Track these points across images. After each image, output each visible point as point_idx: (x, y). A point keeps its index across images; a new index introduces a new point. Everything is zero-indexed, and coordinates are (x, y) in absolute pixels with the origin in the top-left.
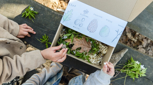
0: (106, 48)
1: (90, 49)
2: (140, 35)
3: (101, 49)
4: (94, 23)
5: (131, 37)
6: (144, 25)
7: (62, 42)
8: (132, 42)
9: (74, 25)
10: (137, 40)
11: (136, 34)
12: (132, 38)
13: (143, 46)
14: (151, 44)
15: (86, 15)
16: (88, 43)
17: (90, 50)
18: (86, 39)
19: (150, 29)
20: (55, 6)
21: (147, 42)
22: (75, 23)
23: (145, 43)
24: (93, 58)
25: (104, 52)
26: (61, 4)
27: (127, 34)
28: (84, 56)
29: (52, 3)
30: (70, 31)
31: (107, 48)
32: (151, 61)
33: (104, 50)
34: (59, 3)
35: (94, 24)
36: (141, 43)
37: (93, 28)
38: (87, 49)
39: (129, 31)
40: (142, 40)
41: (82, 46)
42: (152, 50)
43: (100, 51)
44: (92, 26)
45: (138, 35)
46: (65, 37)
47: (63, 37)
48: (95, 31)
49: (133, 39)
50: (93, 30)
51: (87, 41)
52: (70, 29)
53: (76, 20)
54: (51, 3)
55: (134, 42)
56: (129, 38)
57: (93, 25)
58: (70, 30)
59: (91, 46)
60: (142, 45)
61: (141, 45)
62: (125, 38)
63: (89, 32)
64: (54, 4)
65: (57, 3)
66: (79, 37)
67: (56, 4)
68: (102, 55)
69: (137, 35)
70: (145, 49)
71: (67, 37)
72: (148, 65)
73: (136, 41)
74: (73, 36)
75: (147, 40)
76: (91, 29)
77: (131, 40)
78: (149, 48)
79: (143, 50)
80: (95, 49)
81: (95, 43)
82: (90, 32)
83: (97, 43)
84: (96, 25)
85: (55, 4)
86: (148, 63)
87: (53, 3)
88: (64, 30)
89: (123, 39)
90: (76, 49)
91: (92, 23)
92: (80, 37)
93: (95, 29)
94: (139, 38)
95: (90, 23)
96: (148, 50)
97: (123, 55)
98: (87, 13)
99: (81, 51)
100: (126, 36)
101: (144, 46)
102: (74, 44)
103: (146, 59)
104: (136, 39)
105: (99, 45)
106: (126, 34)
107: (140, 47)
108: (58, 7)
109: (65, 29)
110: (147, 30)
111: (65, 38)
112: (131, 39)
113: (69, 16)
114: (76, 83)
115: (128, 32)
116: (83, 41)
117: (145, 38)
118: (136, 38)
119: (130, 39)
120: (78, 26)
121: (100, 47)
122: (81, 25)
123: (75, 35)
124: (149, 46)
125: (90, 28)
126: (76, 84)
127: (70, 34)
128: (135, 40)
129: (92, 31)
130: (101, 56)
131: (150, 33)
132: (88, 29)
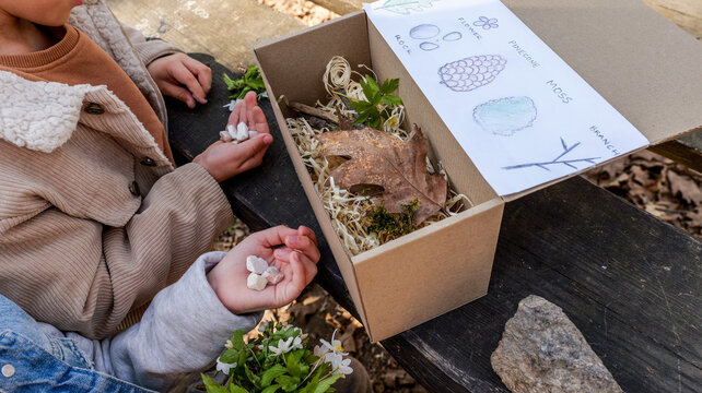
4: (486, 64)
9: (405, 35)
15: (478, 29)
22: (413, 30)
35: (483, 70)
37: (465, 77)
44: (468, 70)
48: (465, 88)
50: (461, 83)
53: (429, 25)
57: (477, 68)
63: (440, 80)
76: (456, 77)
82: (443, 82)
84: (487, 75)
91: (478, 63)
93: (472, 87)
95: (469, 59)
98: (487, 26)
113: (414, 6)
120: (413, 44)
122: (427, 47)
125: (453, 71)
129: (451, 84)
132: (444, 71)
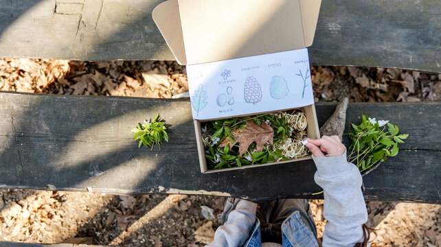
0: (300, 117)
1: (272, 134)
2: (388, 71)
3: (294, 123)
4: (250, 83)
5: (370, 85)
6: (381, 46)
7: (215, 153)
8: (378, 94)
9: (221, 108)
10: (387, 82)
11: (378, 72)
12: (374, 86)
13: (407, 91)
14: (425, 79)
15: (229, 79)
16: (263, 125)
17: (274, 138)
18: (254, 122)
19: (396, 50)
20: (166, 93)
21: (414, 78)
22: (219, 104)
23: (410, 81)
24: (289, 149)
25: (303, 126)
26: (176, 83)
27: (358, 80)
28: (270, 154)
29: (155, 89)
30: (218, 125)
31: (302, 114)
32: (431, 111)
33: (300, 121)
34: (172, 81)
35: (253, 87)
36: (400, 88)
37: (254, 94)
38: (268, 138)
39: (359, 72)
40: (400, 78)
41: (255, 138)
42: (434, 91)
43: (293, 128)
44: (251, 91)
45: (385, 72)
46: (215, 139)
47: (212, 142)
49: (378, 86)
50: (256, 97)
51: (259, 123)
52: (214, 121)
53: (218, 97)
54: (153, 90)
55: (381, 91)
56: (365, 88)
57: (251, 88)
58: (216, 123)
59: (272, 129)
60: (405, 90)
61: (403, 90)
62: (357, 93)
63: (252, 104)
64: (159, 89)
65: (167, 84)
66: (239, 126)
67: (167, 87)
68: (302, 134)
69: (381, 74)
70: (418, 97)
71: (218, 139)
72: (431, 122)
73: (385, 86)
74: (227, 129)
75: (411, 73)
76: (253, 97)
77: (374, 91)
78: (424, 90)
79: (415, 100)
80: (281, 129)
81: (275, 119)
82: (254, 103)
83: (280, 117)
84: (256, 86)
85: (163, 88)
86: (429, 118)
87: (158, 87)
88: (205, 130)
89: (354, 96)
90: (249, 150)
91: (249, 87)
92: (242, 124)
93: (260, 94)
94: (389, 78)
95: (245, 89)
96: (424, 95)
97: (345, 115)
99: (259, 148)
100: (358, 86)
101: (412, 90)
102: (238, 144)
103: (420, 113)
104: (384, 84)
105: (284, 118)
106: (355, 81)
107: (401, 96)
108: (173, 91)
109: (206, 127)
110: (392, 54)
111: (215, 143)
112: (372, 88)
113: (202, 99)
114: (296, 231)
115: (358, 76)
116: (251, 128)
117: (404, 71)
118: (383, 80)
119: (370, 89)
120: (227, 107)
121: (289, 121)
122: (231, 102)
123: (230, 126)
124: (422, 85)
125: (249, 97)
126: (297, 233)
127: (221, 130)
128: (382, 85)
129: (256, 100)
130: (302, 136)
131: (400, 56)
132: (248, 101)
